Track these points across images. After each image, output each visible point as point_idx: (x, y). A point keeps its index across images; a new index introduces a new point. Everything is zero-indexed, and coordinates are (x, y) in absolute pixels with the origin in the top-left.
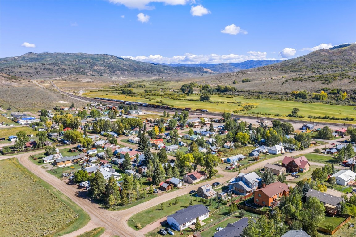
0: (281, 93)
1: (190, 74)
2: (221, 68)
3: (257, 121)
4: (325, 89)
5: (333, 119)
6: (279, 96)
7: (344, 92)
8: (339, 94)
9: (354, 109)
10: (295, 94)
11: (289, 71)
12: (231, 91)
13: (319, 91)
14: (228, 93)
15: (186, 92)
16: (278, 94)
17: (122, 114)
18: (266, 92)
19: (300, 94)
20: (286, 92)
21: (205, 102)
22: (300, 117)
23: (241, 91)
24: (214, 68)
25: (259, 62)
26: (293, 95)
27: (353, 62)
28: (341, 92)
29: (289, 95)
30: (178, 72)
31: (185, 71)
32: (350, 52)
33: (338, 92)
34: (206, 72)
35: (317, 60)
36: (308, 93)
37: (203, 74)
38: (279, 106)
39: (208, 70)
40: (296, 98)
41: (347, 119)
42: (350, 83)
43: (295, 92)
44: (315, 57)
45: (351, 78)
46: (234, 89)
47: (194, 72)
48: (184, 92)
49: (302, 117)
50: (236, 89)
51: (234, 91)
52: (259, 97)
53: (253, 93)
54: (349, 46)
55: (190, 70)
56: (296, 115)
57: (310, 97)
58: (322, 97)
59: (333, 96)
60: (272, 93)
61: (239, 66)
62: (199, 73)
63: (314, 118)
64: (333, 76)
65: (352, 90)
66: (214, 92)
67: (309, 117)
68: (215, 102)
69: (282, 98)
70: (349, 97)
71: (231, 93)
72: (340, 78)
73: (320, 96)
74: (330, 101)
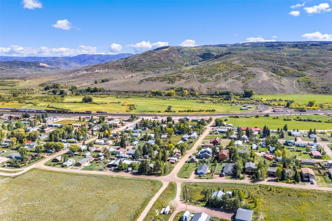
0: (143, 92)
1: (26, 70)
2: (56, 62)
3: (153, 118)
4: (172, 88)
5: (193, 111)
6: (141, 94)
7: (185, 90)
8: (182, 91)
9: (197, 102)
10: (153, 92)
11: (134, 70)
12: (100, 91)
13: (169, 89)
14: (98, 93)
15: (57, 94)
16: (141, 93)
17: (41, 123)
18: (130, 92)
19: (158, 93)
20: (147, 91)
21: (90, 103)
22: (174, 112)
23: (110, 91)
24: (47, 62)
25: (91, 56)
26: (152, 93)
27: (175, 62)
28: (183, 90)
29: (149, 93)
30: (11, 67)
31: (18, 65)
32: (171, 54)
33: (182, 90)
34: (43, 67)
35: (150, 60)
36: (162, 92)
37: (40, 69)
38: (150, 103)
39: (45, 65)
40: (155, 96)
41: (200, 111)
42: (185, 82)
43: (153, 91)
44: (148, 57)
45: (185, 78)
46: (103, 89)
47: (29, 67)
48: (55, 94)
49: (175, 112)
50: (104, 89)
51: (103, 91)
52: (129, 96)
53: (120, 93)
54: (168, 48)
55: (25, 65)
56: (171, 110)
57: (164, 94)
58: (172, 94)
59: (179, 93)
60: (135, 92)
61: (72, 59)
62: (35, 67)
63: (182, 111)
64: (174, 77)
65: (190, 88)
66: (85, 92)
67: (179, 112)
68: (100, 103)
69: (145, 96)
70: (189, 93)
71: (101, 93)
72: (178, 78)
73: (171, 93)
74: (177, 96)
